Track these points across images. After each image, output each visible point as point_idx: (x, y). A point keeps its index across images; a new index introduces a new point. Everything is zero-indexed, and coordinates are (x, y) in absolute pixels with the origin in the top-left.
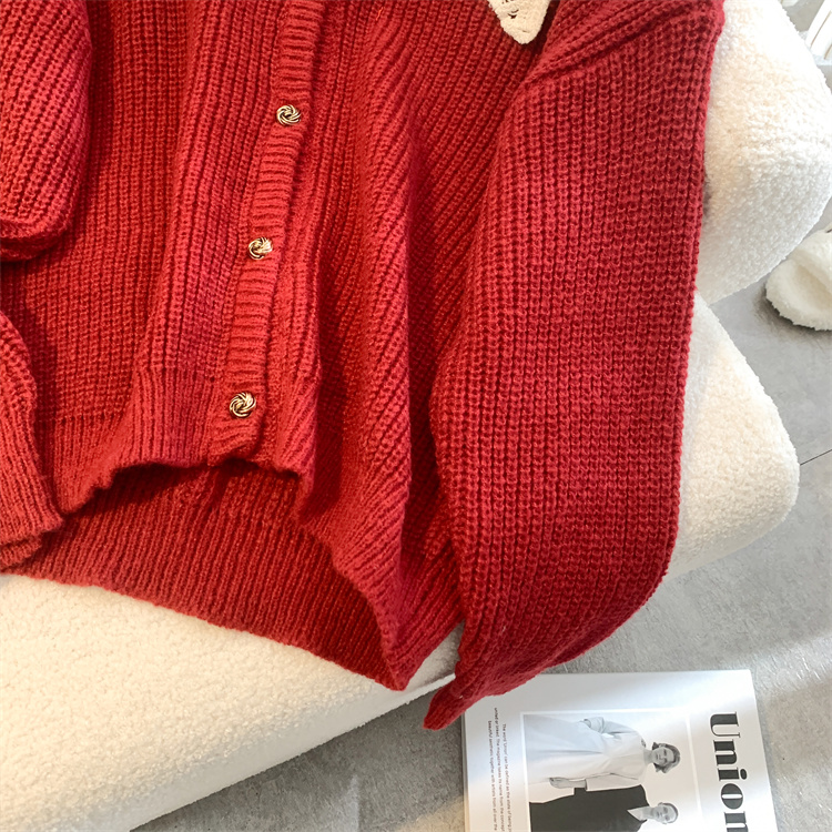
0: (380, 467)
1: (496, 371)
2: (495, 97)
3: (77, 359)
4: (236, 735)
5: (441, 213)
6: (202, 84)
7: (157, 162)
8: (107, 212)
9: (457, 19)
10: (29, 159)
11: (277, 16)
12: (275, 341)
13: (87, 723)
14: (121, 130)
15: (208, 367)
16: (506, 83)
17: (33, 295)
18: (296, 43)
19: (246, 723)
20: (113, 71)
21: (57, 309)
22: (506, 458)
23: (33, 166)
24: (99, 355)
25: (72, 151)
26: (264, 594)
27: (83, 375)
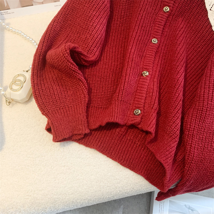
0: (172, 136)
1: (204, 117)
2: (207, 46)
3: (96, 92)
4: (120, 193)
5: (189, 72)
6: (137, 30)
7: (120, 47)
8: (107, 57)
9: (200, 24)
10: (93, 41)
11: (156, 16)
12: (147, 98)
13: (86, 182)
14: (112, 37)
15: (130, 101)
16: (210, 43)
17: (87, 74)
18: (159, 23)
19: (123, 191)
20: (112, 22)
21: (93, 79)
22: (202, 140)
23: (94, 43)
24: (102, 92)
25: (102, 41)
26: (134, 160)
27: (98, 96)
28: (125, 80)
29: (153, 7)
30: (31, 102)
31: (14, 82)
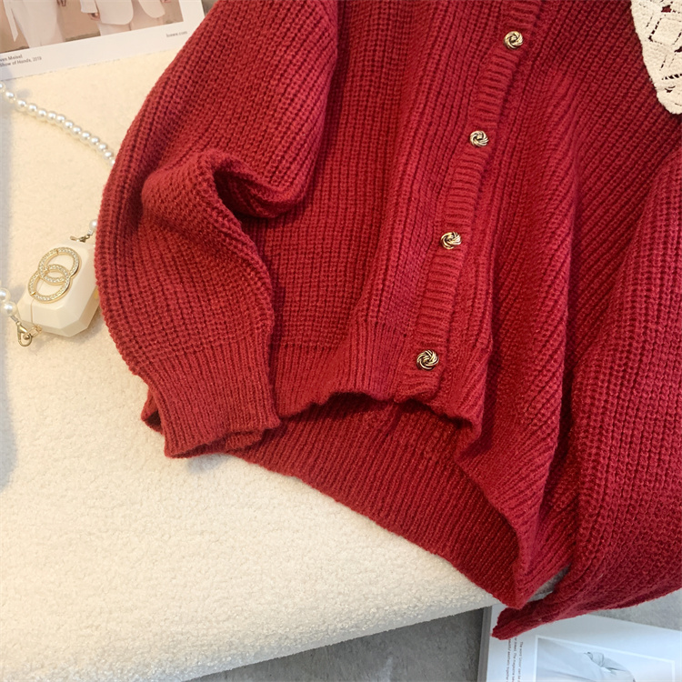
1: (635, 371)
2: (641, 151)
3: (300, 301)
4: (377, 615)
5: (587, 233)
6: (422, 106)
7: (370, 158)
8: (330, 191)
9: (620, 85)
10: (286, 142)
11: (481, 61)
12: (457, 315)
13: (272, 582)
14: (345, 128)
15: (404, 326)
16: (652, 142)
17: (271, 245)
18: (493, 83)
19: (387, 608)
21: (288, 259)
22: (631, 443)
23: (288, 148)
24: (317, 301)
25: (315, 141)
26: (420, 510)
27: (304, 313)
28: (388, 260)
29: (473, 33)
30: (98, 336)
31: (43, 273)
